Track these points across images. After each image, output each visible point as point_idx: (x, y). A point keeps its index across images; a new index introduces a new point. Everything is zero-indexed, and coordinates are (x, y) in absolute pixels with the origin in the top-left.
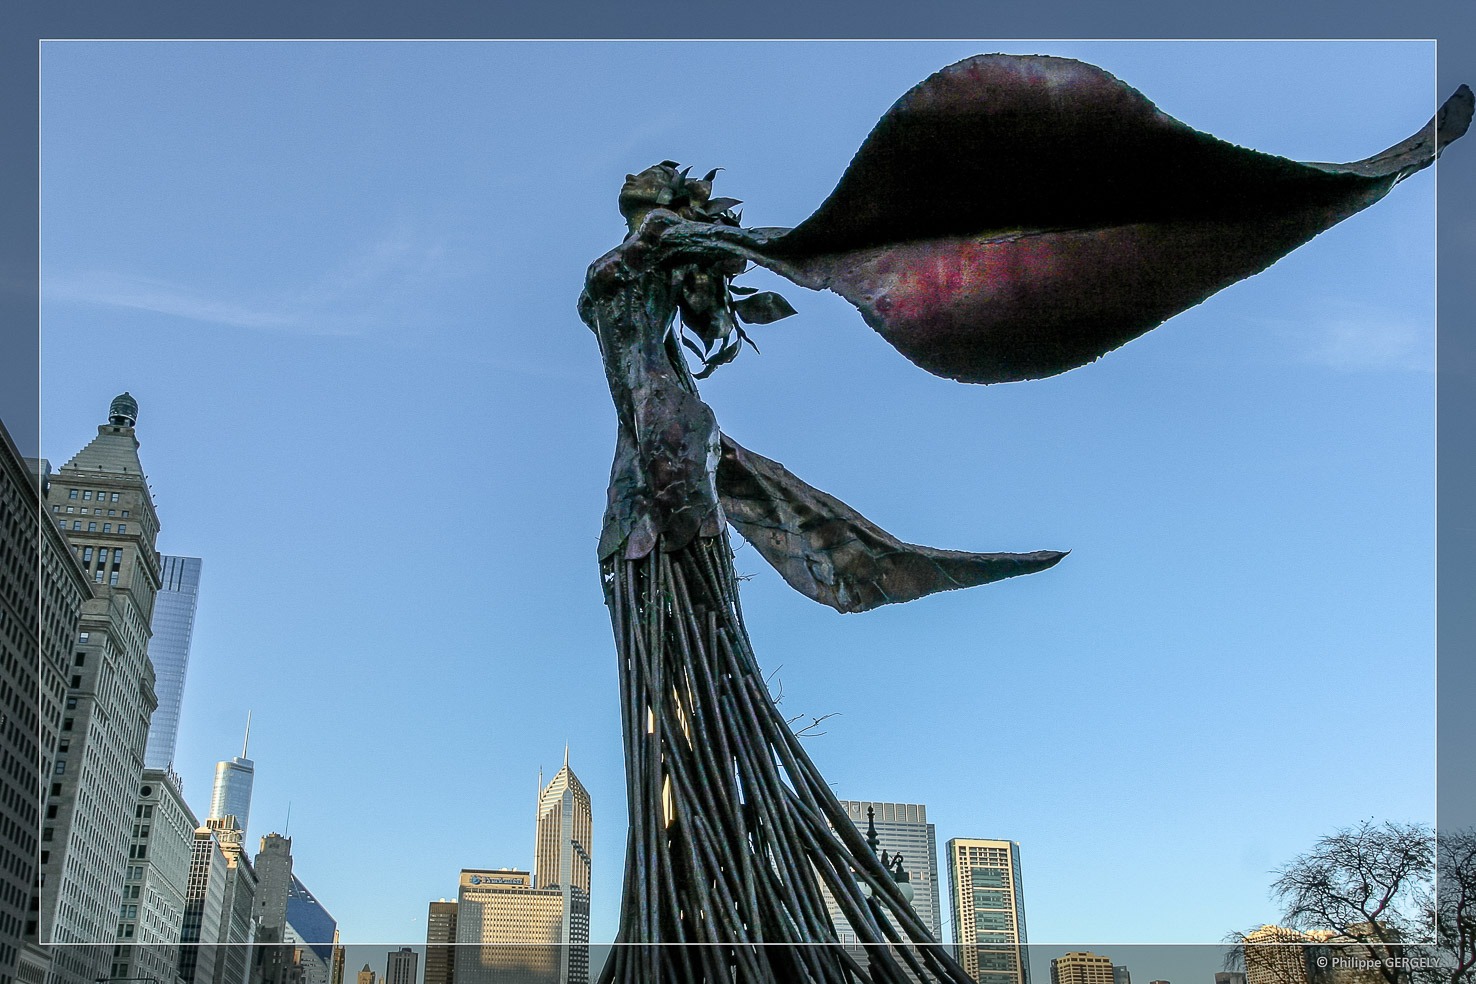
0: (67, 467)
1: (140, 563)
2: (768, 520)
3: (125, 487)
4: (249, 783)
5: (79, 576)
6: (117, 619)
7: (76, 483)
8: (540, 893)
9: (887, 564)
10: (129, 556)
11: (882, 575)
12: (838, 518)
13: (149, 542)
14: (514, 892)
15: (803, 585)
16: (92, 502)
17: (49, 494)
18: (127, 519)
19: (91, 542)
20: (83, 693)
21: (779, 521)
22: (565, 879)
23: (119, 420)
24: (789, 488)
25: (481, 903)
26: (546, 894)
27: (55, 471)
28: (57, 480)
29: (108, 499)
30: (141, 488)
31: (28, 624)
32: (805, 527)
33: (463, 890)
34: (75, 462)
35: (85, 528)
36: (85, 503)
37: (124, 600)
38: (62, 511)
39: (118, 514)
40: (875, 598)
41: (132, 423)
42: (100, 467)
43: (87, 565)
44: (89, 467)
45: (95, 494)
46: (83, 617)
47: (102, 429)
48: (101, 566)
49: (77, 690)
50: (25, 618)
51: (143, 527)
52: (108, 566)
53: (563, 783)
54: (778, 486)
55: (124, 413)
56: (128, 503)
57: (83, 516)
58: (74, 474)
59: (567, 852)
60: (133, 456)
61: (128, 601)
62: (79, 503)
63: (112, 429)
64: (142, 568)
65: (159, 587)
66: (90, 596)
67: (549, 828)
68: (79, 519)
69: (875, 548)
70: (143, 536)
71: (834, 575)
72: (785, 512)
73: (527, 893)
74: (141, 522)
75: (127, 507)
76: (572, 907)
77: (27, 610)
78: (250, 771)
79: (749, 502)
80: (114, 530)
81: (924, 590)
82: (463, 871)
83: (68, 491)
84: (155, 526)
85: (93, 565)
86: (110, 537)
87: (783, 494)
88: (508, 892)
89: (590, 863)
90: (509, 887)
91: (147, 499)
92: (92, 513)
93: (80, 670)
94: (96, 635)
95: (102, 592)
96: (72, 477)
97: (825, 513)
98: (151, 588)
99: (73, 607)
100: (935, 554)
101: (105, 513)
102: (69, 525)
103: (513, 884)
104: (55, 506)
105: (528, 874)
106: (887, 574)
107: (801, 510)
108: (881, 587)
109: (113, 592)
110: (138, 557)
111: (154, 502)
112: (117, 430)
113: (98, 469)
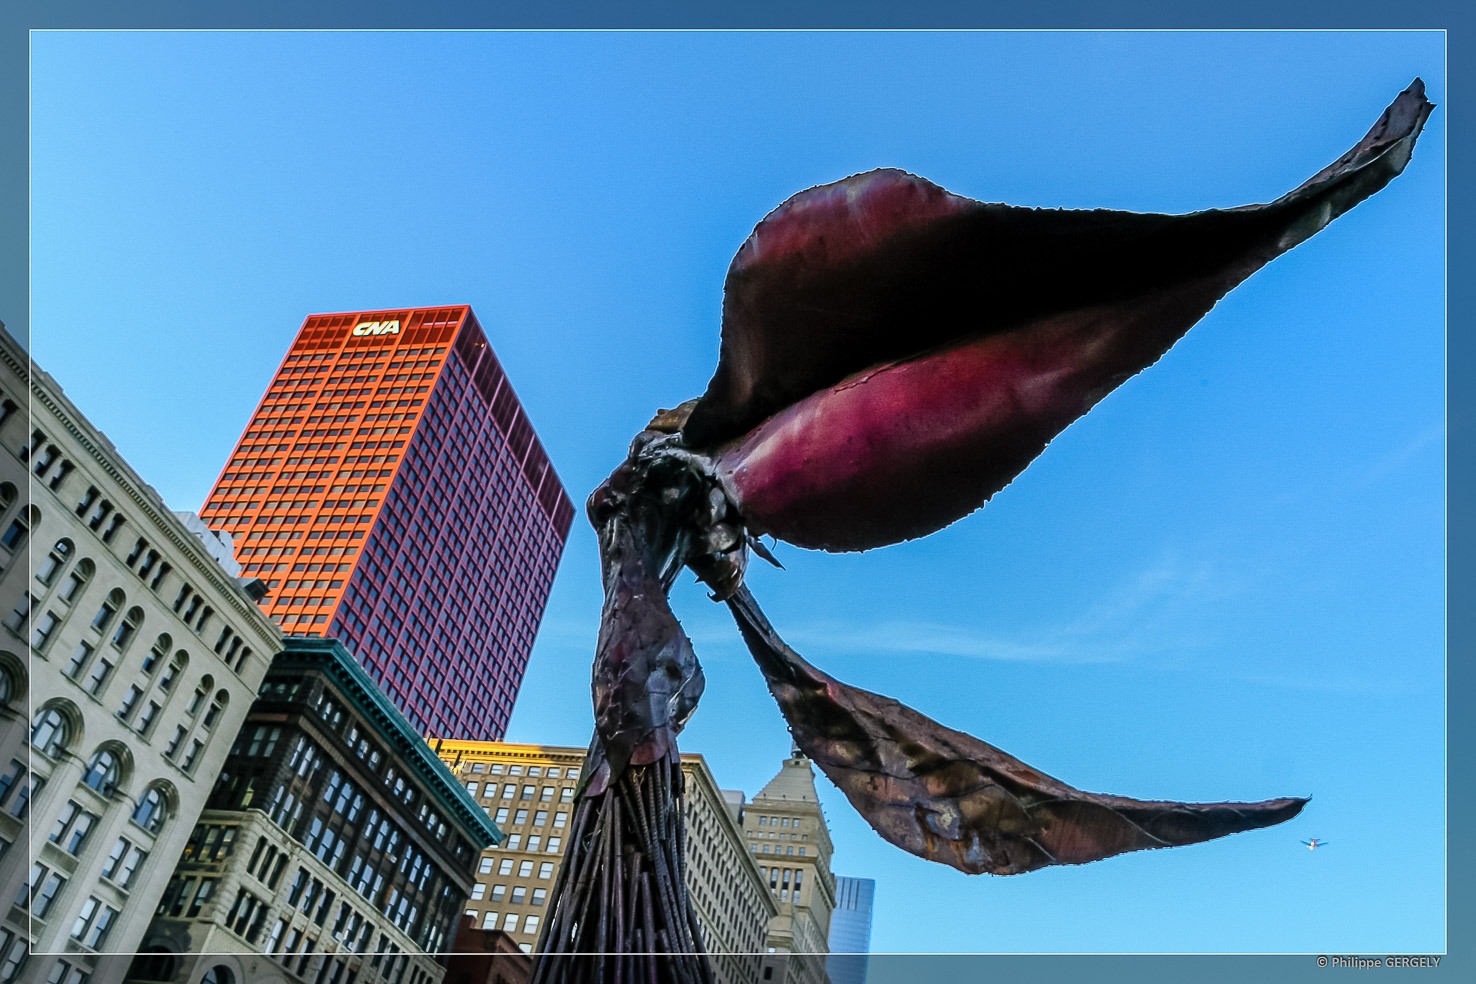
0: (758, 798)
1: (818, 883)
2: (868, 764)
3: (805, 814)
5: (766, 896)
6: (798, 934)
7: (765, 811)
9: (1046, 815)
10: (808, 876)
11: (1039, 829)
12: (965, 760)
13: (825, 863)
15: (903, 838)
16: (779, 827)
17: (744, 822)
18: (807, 843)
19: (777, 864)
21: (879, 763)
24: (896, 725)
27: (749, 801)
28: (751, 809)
29: (790, 824)
30: (817, 814)
31: (724, 939)
32: (920, 771)
34: (764, 793)
35: (772, 851)
36: (772, 829)
37: (804, 918)
38: (754, 836)
39: (799, 838)
40: (1034, 857)
42: (784, 796)
43: (773, 885)
44: (775, 797)
45: (780, 820)
46: (770, 933)
47: (786, 763)
48: (785, 886)
50: (722, 933)
51: (820, 850)
52: (791, 886)
54: (881, 723)
56: (807, 828)
57: (770, 841)
58: (764, 803)
60: (811, 785)
61: (808, 919)
62: (768, 828)
63: (793, 763)
64: (820, 888)
65: (834, 906)
66: (775, 913)
68: (768, 843)
69: (1024, 795)
70: (820, 858)
71: (960, 827)
72: (889, 753)
74: (818, 845)
75: (806, 832)
77: (723, 925)
79: (845, 742)
80: (796, 853)
81: (1111, 850)
83: (758, 819)
84: (830, 850)
85: (779, 885)
86: (791, 859)
87: (889, 733)
91: (823, 824)
92: (777, 838)
93: (768, 983)
95: (785, 910)
96: (762, 806)
97: (946, 754)
98: (828, 907)
99: (761, 924)
100: (1117, 804)
101: (788, 837)
102: (759, 849)
104: (748, 832)
106: (1046, 829)
107: (912, 750)
108: (1039, 843)
109: (795, 910)
110: (816, 878)
111: (829, 826)
112: (797, 763)
113: (782, 799)
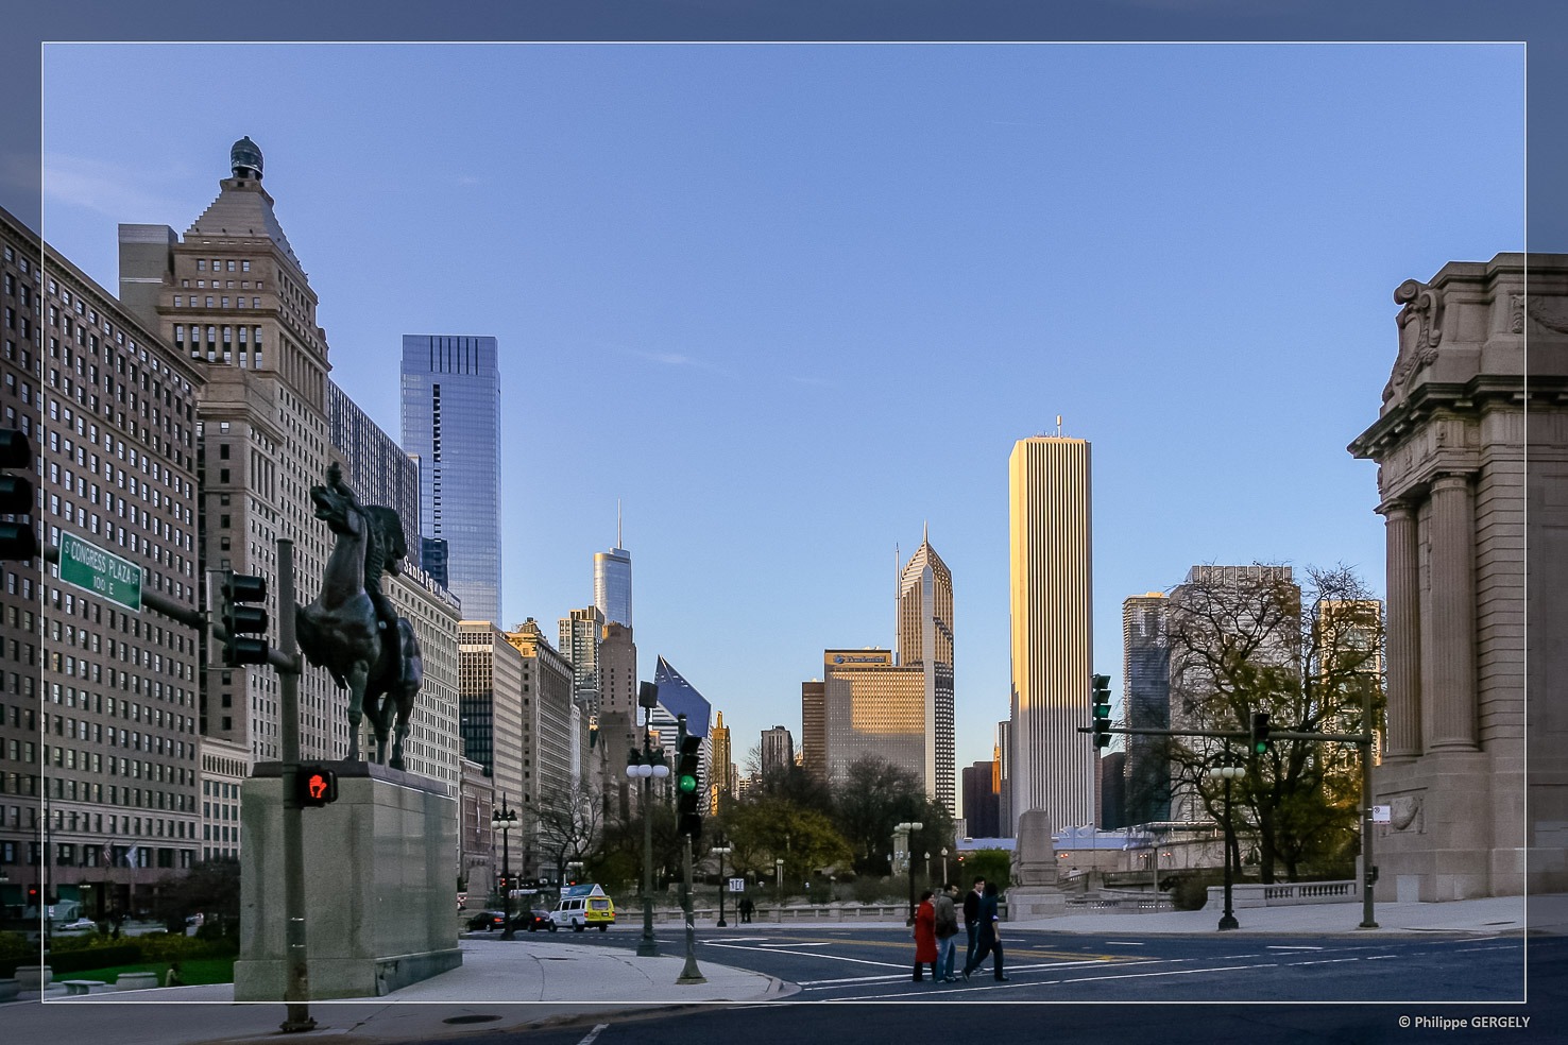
0: (191, 233)
3: (255, 253)
4: (629, 574)
6: (263, 406)
7: (202, 252)
8: (902, 670)
10: (273, 334)
14: (877, 670)
16: (223, 273)
17: (177, 267)
18: (263, 291)
19: (227, 320)
20: (234, 488)
22: (928, 656)
23: (242, 172)
25: (849, 681)
26: (908, 670)
27: (180, 239)
28: (183, 250)
29: (239, 268)
33: (829, 669)
34: (198, 226)
35: (218, 304)
36: (215, 275)
38: (192, 286)
39: (251, 286)
41: (259, 176)
42: (224, 231)
44: (214, 232)
45: (224, 263)
47: (224, 183)
48: (242, 347)
49: (227, 485)
51: (283, 299)
52: (250, 347)
53: (923, 560)
55: (247, 159)
56: (260, 272)
57: (214, 290)
58: (198, 241)
59: (929, 631)
60: (268, 215)
62: (208, 275)
63: (235, 184)
66: (201, 381)
67: (910, 605)
68: (211, 294)
73: (889, 670)
74: (276, 294)
75: (262, 277)
76: (936, 682)
78: (627, 561)
80: (248, 305)
82: (827, 651)
83: (195, 262)
85: (234, 346)
86: (245, 313)
88: (870, 670)
89: (952, 639)
90: (872, 665)
92: (223, 286)
93: (227, 464)
94: (237, 424)
95: (234, 376)
96: (196, 245)
101: (237, 285)
102: (200, 302)
103: (875, 661)
104: (184, 280)
105: (890, 651)
109: (253, 375)
110: (283, 336)
112: (241, 184)
113: (223, 234)
